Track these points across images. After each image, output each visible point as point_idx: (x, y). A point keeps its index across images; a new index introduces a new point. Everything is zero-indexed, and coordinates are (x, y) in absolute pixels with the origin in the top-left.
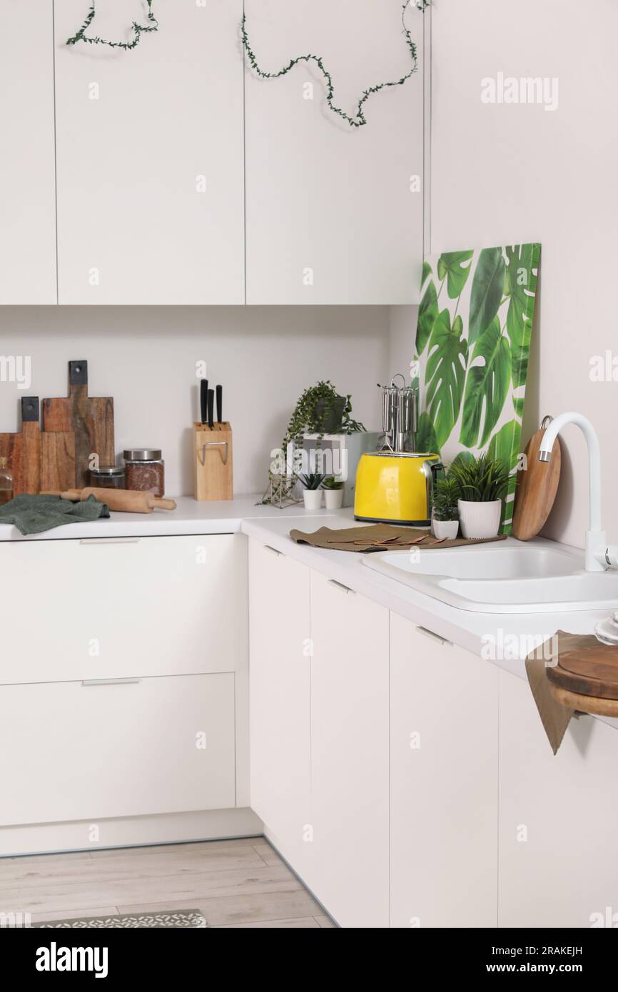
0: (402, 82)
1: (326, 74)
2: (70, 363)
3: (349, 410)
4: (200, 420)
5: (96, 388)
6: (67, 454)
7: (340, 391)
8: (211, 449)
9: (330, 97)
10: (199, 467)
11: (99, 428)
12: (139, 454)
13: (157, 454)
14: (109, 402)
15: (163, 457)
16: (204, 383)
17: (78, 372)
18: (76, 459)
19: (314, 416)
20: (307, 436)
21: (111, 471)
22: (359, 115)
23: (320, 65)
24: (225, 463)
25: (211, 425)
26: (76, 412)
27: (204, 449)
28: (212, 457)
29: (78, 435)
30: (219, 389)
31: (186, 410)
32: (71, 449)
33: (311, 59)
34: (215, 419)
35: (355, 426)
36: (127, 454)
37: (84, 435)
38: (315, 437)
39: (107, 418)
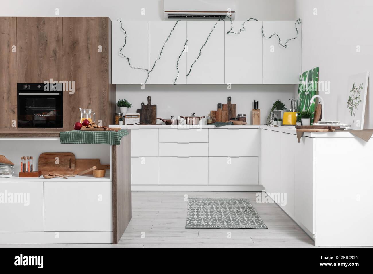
0: (295, 38)
1: (279, 37)
2: (228, 97)
3: (284, 106)
4: (254, 109)
5: (233, 102)
6: (227, 115)
7: (282, 102)
8: (256, 114)
9: (280, 42)
10: (253, 118)
11: (233, 110)
12: (241, 115)
13: (245, 115)
14: (235, 105)
15: (246, 116)
16: (255, 101)
17: (229, 99)
18: (229, 116)
19: (277, 107)
20: (275, 111)
21: (235, 118)
22: (286, 45)
23: (277, 35)
24: (259, 117)
25: (256, 109)
26: (229, 107)
27: (254, 114)
28: (256, 116)
29: (229, 111)
30: (258, 102)
31: (251, 107)
32: (228, 114)
33: (276, 35)
34: (257, 108)
35: (285, 109)
36: (239, 115)
37: (230, 112)
38: (276, 111)
39: (235, 108)
